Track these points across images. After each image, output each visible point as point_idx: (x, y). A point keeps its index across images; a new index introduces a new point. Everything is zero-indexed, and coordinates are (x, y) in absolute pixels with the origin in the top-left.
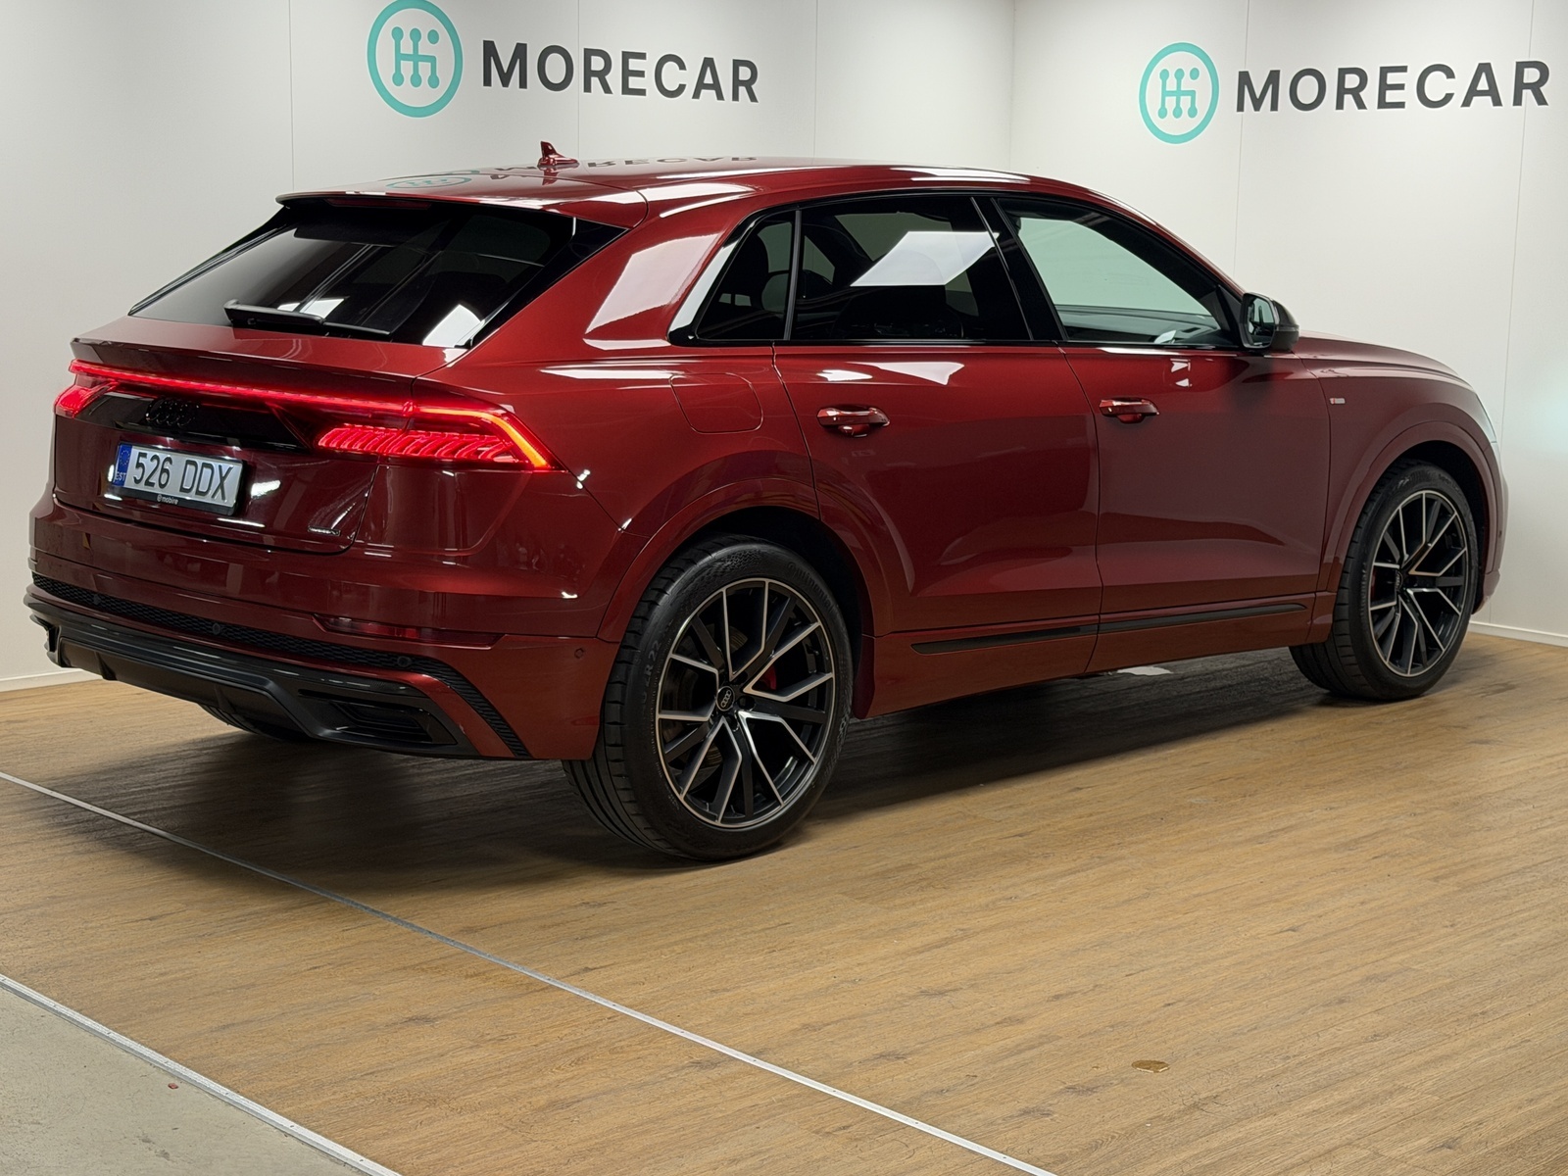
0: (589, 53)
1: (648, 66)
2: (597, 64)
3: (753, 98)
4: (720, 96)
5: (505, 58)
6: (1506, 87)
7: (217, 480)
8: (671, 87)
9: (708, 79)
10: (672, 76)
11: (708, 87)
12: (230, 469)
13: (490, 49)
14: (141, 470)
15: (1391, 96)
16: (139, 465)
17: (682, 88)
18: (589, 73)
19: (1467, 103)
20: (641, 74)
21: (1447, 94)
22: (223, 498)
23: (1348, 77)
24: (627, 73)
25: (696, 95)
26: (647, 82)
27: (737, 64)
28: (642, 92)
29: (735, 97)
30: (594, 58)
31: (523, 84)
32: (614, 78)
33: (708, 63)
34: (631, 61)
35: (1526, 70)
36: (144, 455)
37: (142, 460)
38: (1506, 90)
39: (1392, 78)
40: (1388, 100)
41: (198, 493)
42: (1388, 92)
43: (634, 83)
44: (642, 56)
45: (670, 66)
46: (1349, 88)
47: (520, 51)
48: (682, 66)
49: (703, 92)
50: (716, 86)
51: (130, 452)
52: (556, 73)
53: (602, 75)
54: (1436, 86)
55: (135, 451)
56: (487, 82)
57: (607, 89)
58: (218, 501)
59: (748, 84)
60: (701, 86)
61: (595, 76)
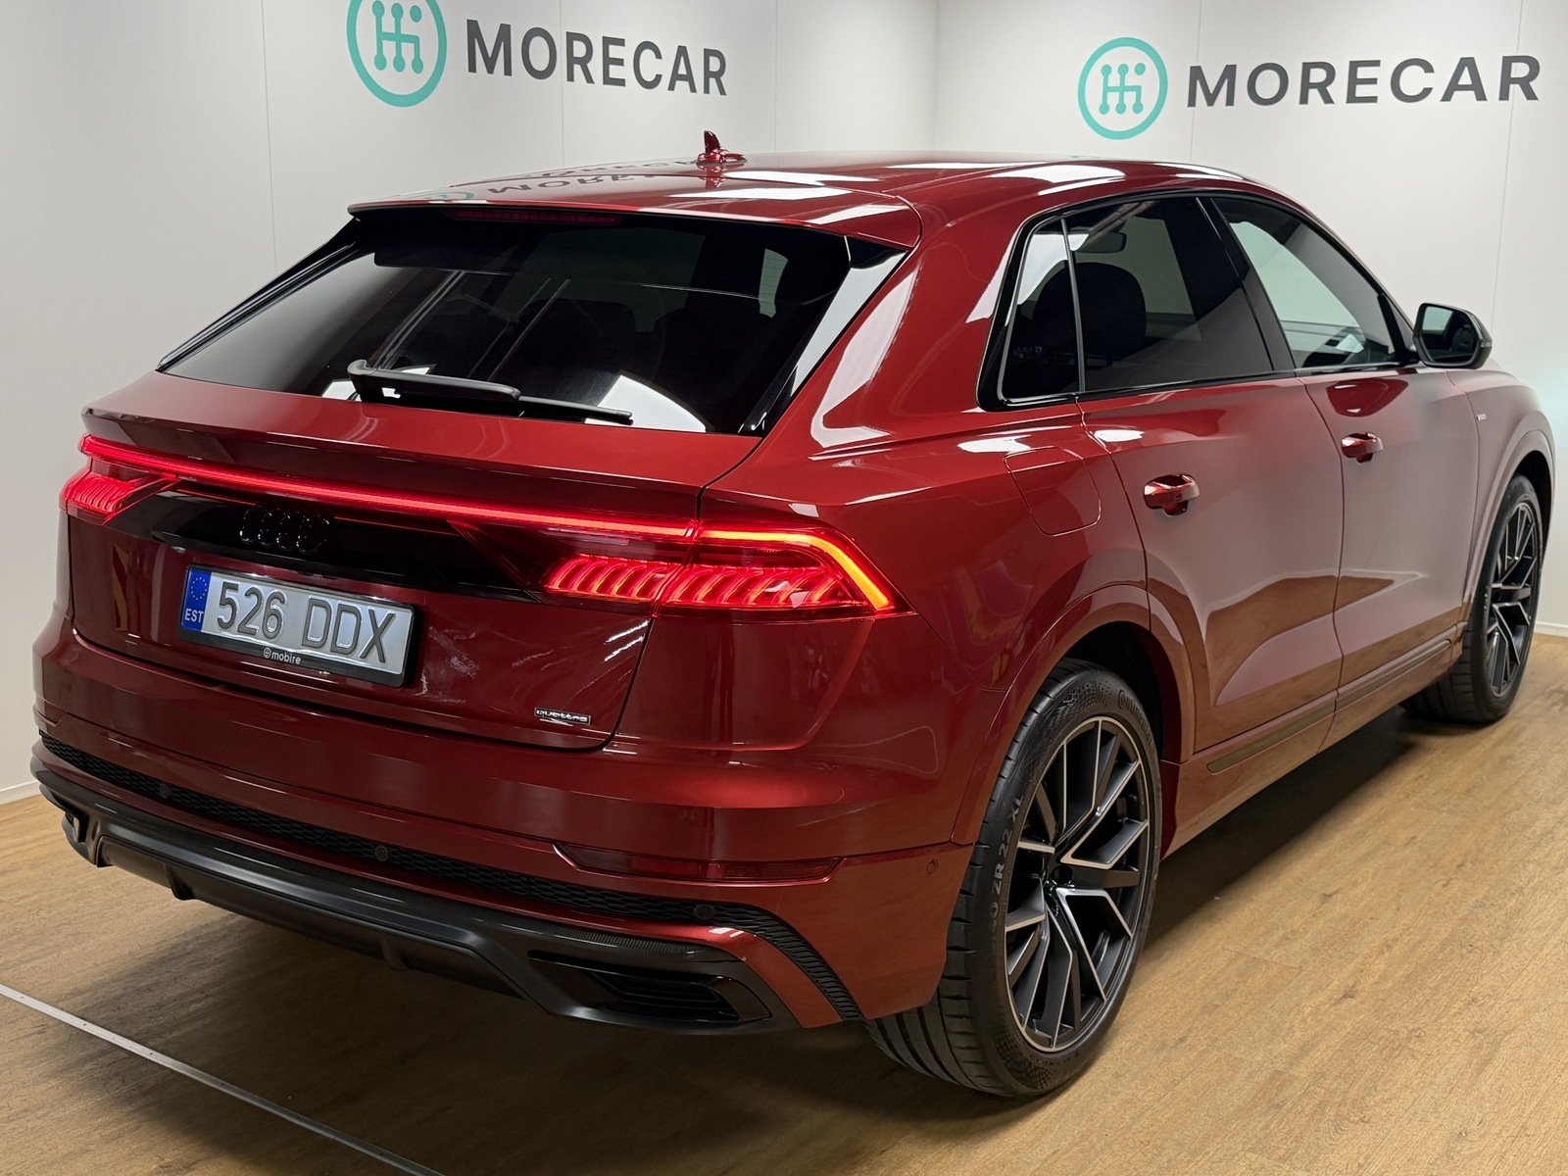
0: (571, 37)
1: (626, 53)
2: (579, 49)
3: (722, 92)
4: (693, 89)
5: (490, 41)
6: (1491, 82)
7: (367, 635)
8: (649, 77)
9: (682, 71)
10: (650, 66)
11: (682, 78)
12: (391, 617)
13: (473, 29)
14: (229, 609)
15: (1361, 91)
16: (226, 602)
17: (658, 78)
18: (572, 60)
19: (1447, 97)
20: (620, 62)
21: (1425, 89)
22: (383, 660)
23: (1313, 71)
24: (608, 61)
25: (672, 87)
26: (625, 72)
27: (708, 53)
28: (621, 82)
29: (707, 90)
30: (576, 43)
31: (508, 71)
32: (596, 66)
33: (682, 51)
34: (611, 47)
35: (1514, 64)
36: (234, 588)
37: (229, 594)
38: (1491, 83)
39: (1363, 73)
40: (1358, 94)
41: (335, 650)
42: (1358, 87)
43: (615, 72)
44: (621, 42)
45: (647, 54)
46: (1316, 81)
47: (504, 32)
48: (658, 55)
49: (678, 82)
50: (689, 77)
51: (208, 582)
52: (540, 57)
53: (584, 62)
54: (1412, 81)
55: (216, 581)
56: (472, 68)
57: (589, 80)
58: (372, 663)
59: (718, 75)
60: (676, 77)
61: (577, 63)
